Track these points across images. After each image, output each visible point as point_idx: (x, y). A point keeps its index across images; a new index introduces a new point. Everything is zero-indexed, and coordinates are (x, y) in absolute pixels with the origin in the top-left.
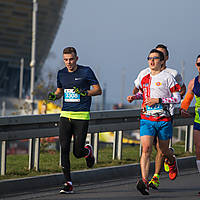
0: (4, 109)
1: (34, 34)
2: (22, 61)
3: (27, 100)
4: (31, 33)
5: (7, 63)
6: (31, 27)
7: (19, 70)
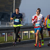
0: (7, 25)
1: (14, 6)
2: (11, 13)
3: (12, 23)
4: (13, 6)
5: (7, 13)
6: (13, 4)
7: (10, 15)
